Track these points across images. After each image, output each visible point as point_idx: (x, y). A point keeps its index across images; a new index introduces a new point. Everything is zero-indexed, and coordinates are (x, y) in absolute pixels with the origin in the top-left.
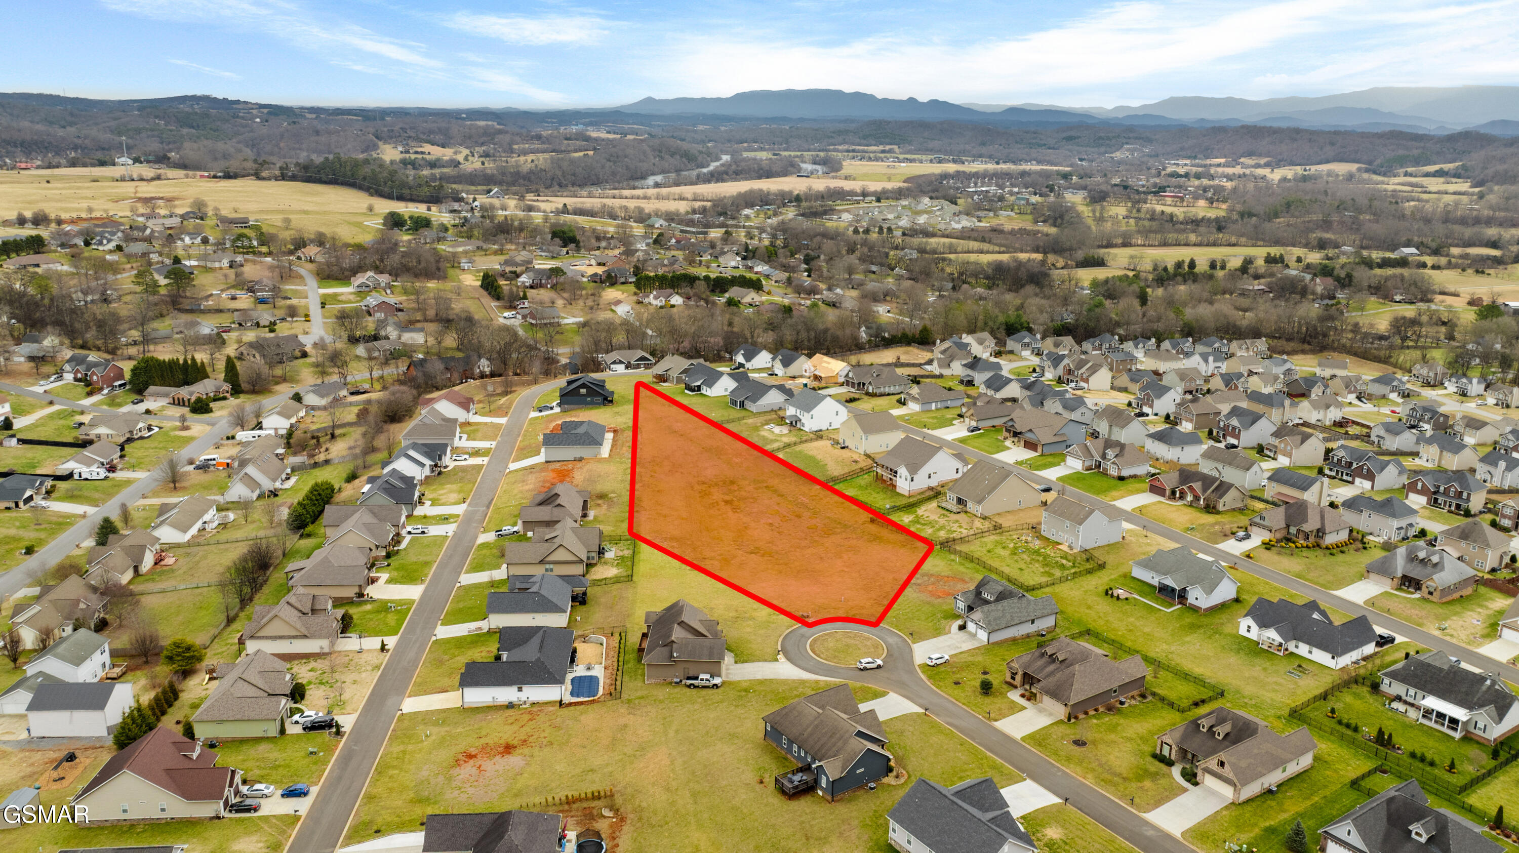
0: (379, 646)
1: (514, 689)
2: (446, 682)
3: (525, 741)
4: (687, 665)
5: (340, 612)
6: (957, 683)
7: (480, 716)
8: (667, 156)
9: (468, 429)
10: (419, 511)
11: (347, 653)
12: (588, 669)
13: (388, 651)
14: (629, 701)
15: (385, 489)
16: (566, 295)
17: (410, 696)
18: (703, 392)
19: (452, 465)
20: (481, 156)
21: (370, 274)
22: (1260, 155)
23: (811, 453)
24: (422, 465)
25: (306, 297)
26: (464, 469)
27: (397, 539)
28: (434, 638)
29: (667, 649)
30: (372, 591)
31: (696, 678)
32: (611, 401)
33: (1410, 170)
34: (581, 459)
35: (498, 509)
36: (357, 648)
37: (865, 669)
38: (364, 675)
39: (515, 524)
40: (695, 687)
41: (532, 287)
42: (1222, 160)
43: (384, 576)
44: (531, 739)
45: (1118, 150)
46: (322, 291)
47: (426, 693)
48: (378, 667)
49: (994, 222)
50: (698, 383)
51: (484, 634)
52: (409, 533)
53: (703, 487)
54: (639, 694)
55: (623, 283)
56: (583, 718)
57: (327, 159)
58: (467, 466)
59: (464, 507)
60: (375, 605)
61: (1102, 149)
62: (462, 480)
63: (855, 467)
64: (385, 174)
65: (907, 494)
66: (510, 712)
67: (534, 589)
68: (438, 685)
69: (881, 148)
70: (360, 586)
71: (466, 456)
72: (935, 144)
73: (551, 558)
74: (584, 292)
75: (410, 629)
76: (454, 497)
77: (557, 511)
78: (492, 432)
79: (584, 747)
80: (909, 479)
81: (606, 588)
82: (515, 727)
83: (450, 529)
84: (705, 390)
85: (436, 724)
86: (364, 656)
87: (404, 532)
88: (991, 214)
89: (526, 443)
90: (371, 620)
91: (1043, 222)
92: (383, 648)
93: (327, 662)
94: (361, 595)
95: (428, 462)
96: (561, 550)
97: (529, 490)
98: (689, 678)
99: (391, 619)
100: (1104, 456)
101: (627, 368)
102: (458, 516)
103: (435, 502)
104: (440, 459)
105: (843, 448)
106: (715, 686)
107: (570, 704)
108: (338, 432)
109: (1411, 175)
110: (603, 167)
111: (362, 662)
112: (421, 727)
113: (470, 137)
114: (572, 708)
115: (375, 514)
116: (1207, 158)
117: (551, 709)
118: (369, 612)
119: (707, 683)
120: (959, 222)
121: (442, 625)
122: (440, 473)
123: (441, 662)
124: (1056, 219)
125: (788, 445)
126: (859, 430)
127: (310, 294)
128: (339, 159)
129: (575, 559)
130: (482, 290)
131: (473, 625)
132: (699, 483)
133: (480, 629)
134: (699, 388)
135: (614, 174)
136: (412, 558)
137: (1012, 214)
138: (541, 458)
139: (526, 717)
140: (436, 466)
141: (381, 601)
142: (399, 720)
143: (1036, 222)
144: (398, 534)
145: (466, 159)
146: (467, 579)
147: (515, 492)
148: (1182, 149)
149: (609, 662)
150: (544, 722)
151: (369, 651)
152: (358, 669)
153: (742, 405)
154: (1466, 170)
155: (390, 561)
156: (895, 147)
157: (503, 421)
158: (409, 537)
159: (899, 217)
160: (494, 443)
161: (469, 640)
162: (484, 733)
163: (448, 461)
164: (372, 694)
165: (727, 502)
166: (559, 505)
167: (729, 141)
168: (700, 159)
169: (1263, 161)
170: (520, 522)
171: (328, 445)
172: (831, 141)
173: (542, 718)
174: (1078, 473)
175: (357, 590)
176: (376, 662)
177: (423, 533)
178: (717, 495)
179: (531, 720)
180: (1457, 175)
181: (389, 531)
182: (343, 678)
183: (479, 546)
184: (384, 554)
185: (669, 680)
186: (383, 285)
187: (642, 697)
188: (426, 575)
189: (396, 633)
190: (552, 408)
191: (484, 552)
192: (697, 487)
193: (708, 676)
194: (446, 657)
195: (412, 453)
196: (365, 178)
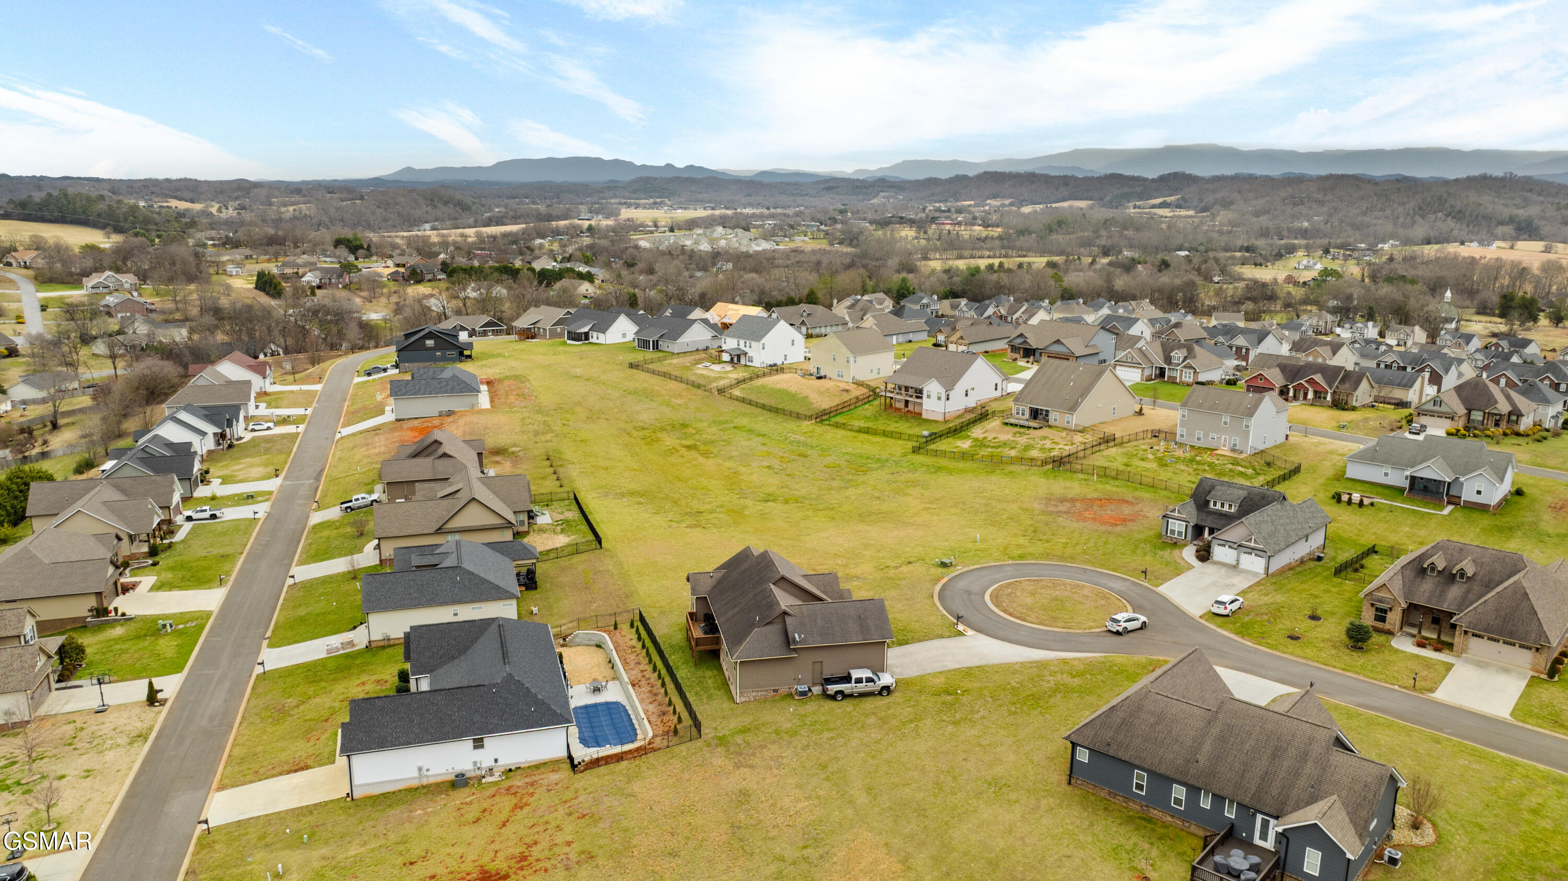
0: (143, 694)
1: (466, 745)
2: (300, 749)
3: (523, 858)
4: (818, 656)
5: (54, 643)
6: (1293, 638)
7: (397, 812)
8: (440, 205)
9: (267, 398)
10: (202, 492)
11: (70, 718)
12: (597, 690)
13: (163, 702)
14: (722, 741)
15: (139, 459)
16: (364, 294)
17: (221, 788)
18: (594, 340)
19: (248, 436)
20: (236, 209)
21: (108, 273)
22: (1004, 197)
23: (778, 386)
24: (203, 434)
25: (20, 301)
26: (268, 440)
27: (167, 527)
28: (259, 670)
29: (776, 628)
30: (123, 604)
31: (847, 679)
32: (469, 357)
33: (1137, 203)
34: (450, 413)
35: (333, 480)
36: (96, 704)
37: (1127, 631)
38: (110, 756)
39: (371, 492)
40: (845, 696)
41: (319, 287)
42: (972, 203)
43: (147, 581)
44: (536, 852)
45: (874, 197)
46: (41, 295)
47: (259, 776)
48: (142, 736)
49: (792, 245)
50: (586, 329)
51: (360, 653)
52: (189, 519)
53: (646, 433)
54: (735, 723)
55: (430, 281)
56: (636, 787)
57: (50, 195)
58: (274, 436)
59: (278, 481)
60: (132, 626)
61: (861, 197)
62: (267, 451)
63: (846, 397)
64: (124, 210)
65: (941, 418)
66: (462, 795)
67: (449, 562)
68: (283, 756)
69: (651, 201)
70: (99, 594)
71: (271, 425)
72: (705, 196)
73: (456, 524)
74: (385, 290)
75: (209, 658)
76: (257, 471)
77: (442, 465)
78: (306, 399)
79: (674, 854)
80: (944, 397)
81: (563, 562)
82: (488, 828)
83: (262, 509)
84: (595, 337)
85: (296, 842)
86: (109, 718)
87: (179, 519)
88: (787, 239)
89: (356, 407)
90: (124, 651)
91: (839, 243)
92: (153, 698)
93: (19, 741)
94: (101, 611)
95: (211, 429)
96: (473, 508)
97: (380, 454)
98: (829, 681)
99: (167, 646)
100: (1168, 360)
101: (470, 336)
102: (270, 493)
103: (225, 481)
104: (230, 425)
105: (820, 378)
106: (886, 690)
107: (595, 763)
108: (61, 422)
109: (1139, 207)
110: (373, 213)
111: (106, 729)
112: (260, 855)
113: (222, 192)
114: (603, 770)
115: (123, 491)
116: (957, 201)
117: (554, 777)
118: (118, 640)
119: (870, 687)
120: (757, 245)
121: (270, 646)
122: (231, 446)
123: (282, 713)
124: (852, 240)
125: (739, 382)
126: (844, 350)
127: (24, 298)
128: (66, 195)
129: (497, 521)
130: (257, 291)
131: (335, 641)
132: (635, 428)
133: (351, 643)
134: (586, 336)
135: (385, 220)
136: (198, 551)
137: (806, 239)
138: (388, 416)
139: (506, 802)
140: (223, 436)
141: (144, 619)
142: (201, 845)
143: (832, 244)
144: (169, 522)
145: (219, 210)
146: (303, 573)
147: (358, 457)
148: (933, 194)
149: (636, 673)
150: (553, 809)
151: (121, 707)
152: (97, 744)
153: (656, 346)
154: (1186, 202)
155: (157, 559)
156: (667, 200)
157: (318, 387)
158: (188, 526)
159: (696, 243)
160: (309, 411)
161: (331, 665)
162: (416, 851)
163: (240, 429)
164: (130, 795)
165: (689, 447)
166: (445, 455)
167: (499, 197)
168: (474, 208)
169: (1007, 202)
170: (379, 488)
171: (48, 437)
172: (601, 195)
173: (541, 800)
174: (1138, 383)
175: (93, 602)
176: (139, 726)
177: (213, 517)
178: (669, 441)
179: (518, 807)
180: (1179, 206)
181: (152, 513)
182: (58, 768)
183: (314, 527)
184: (145, 549)
185: (784, 690)
186: (127, 286)
187: (745, 730)
188: (228, 574)
189: (178, 669)
190: (385, 370)
191: (326, 533)
192: (635, 433)
193: (865, 673)
194: (291, 701)
195: (184, 416)
196: (99, 215)
